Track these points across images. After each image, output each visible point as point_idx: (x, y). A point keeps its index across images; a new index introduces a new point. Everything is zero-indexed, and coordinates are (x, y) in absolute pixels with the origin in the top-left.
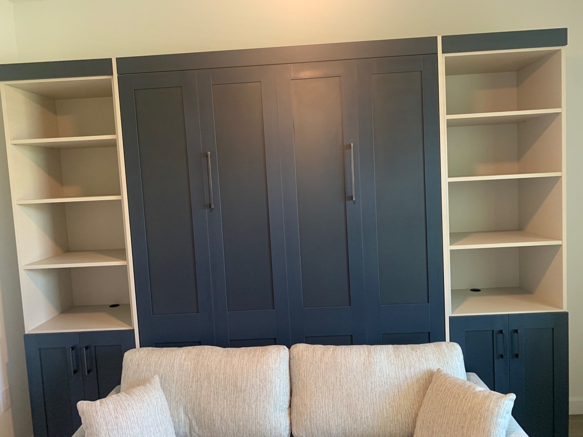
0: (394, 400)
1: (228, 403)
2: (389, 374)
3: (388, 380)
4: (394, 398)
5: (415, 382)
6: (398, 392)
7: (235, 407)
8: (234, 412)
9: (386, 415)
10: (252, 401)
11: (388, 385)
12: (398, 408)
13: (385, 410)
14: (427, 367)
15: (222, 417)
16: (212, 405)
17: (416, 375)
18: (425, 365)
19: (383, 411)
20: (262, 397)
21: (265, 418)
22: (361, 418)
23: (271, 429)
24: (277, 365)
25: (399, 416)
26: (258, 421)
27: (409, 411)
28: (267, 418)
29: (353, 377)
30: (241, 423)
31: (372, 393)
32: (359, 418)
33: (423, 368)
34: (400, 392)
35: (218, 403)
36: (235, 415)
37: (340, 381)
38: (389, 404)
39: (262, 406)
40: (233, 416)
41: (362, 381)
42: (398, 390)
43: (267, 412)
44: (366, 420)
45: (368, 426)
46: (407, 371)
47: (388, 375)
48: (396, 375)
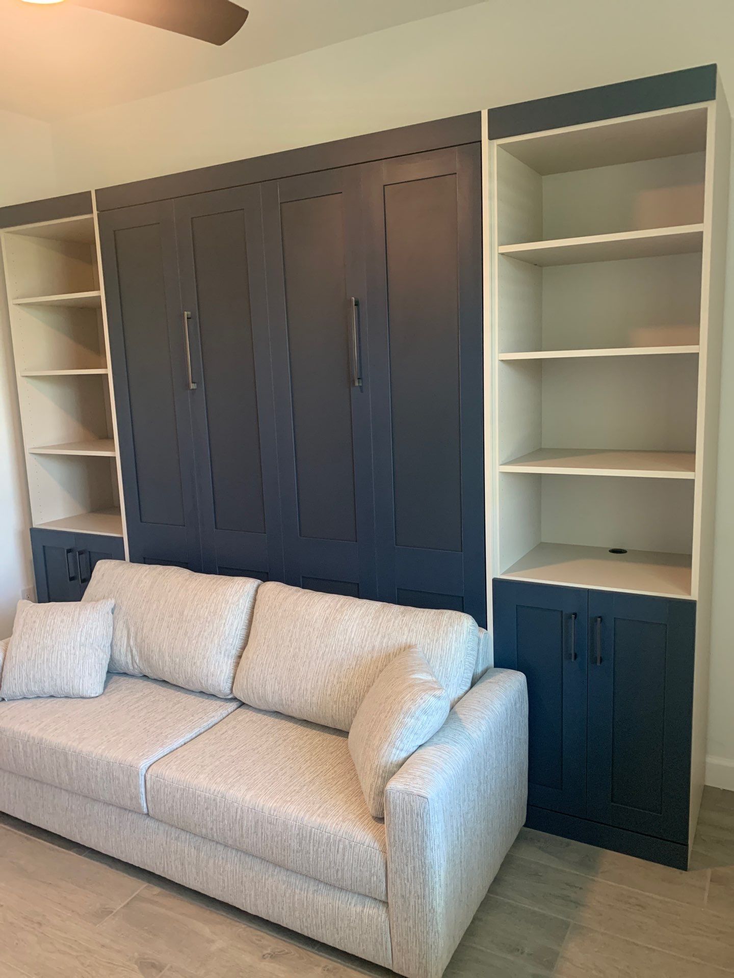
0: (346, 675)
1: (170, 633)
2: (353, 638)
3: (349, 647)
4: (347, 672)
5: (384, 657)
6: (356, 665)
7: (176, 639)
8: (172, 645)
9: (329, 693)
10: (194, 635)
11: (346, 652)
12: (348, 686)
13: (330, 685)
14: (406, 639)
15: (160, 649)
16: (154, 633)
17: (388, 647)
18: (405, 637)
19: (327, 685)
20: (206, 634)
21: (204, 658)
22: (300, 688)
23: (208, 674)
24: (236, 599)
25: (346, 698)
26: (196, 661)
27: (360, 694)
28: (206, 660)
29: (307, 634)
30: (178, 660)
31: (323, 660)
32: (298, 688)
33: (400, 641)
34: (359, 666)
35: (160, 632)
36: (173, 648)
37: (292, 636)
38: (339, 678)
39: (203, 644)
40: (172, 649)
41: (316, 641)
42: (357, 662)
43: (207, 652)
44: (305, 693)
45: (306, 701)
46: (378, 640)
47: (351, 640)
48: (362, 642)
